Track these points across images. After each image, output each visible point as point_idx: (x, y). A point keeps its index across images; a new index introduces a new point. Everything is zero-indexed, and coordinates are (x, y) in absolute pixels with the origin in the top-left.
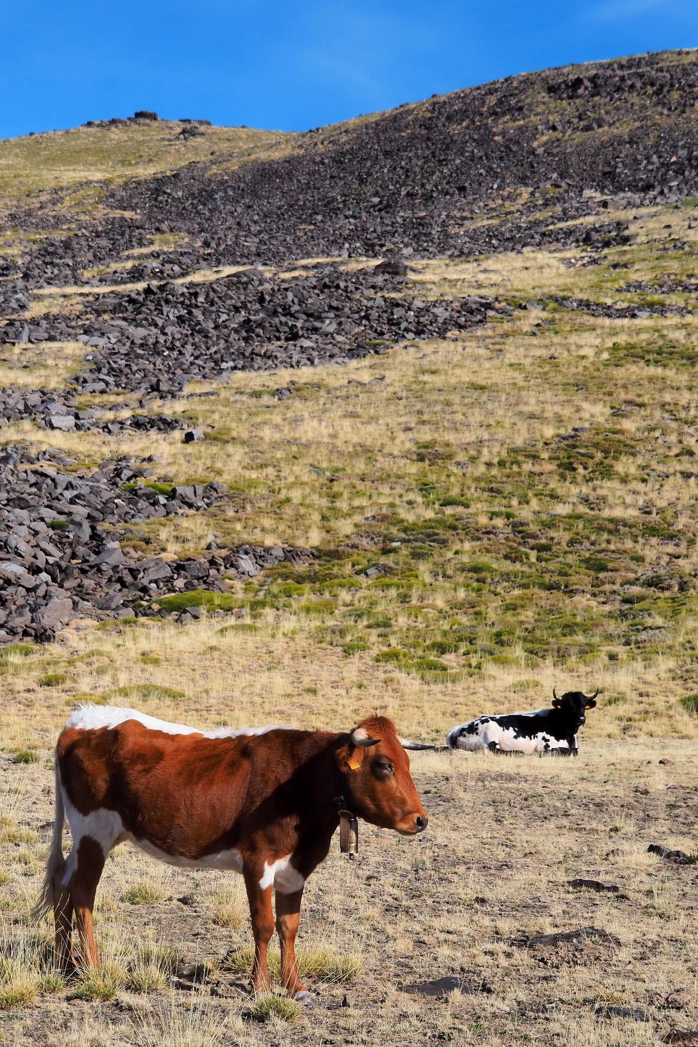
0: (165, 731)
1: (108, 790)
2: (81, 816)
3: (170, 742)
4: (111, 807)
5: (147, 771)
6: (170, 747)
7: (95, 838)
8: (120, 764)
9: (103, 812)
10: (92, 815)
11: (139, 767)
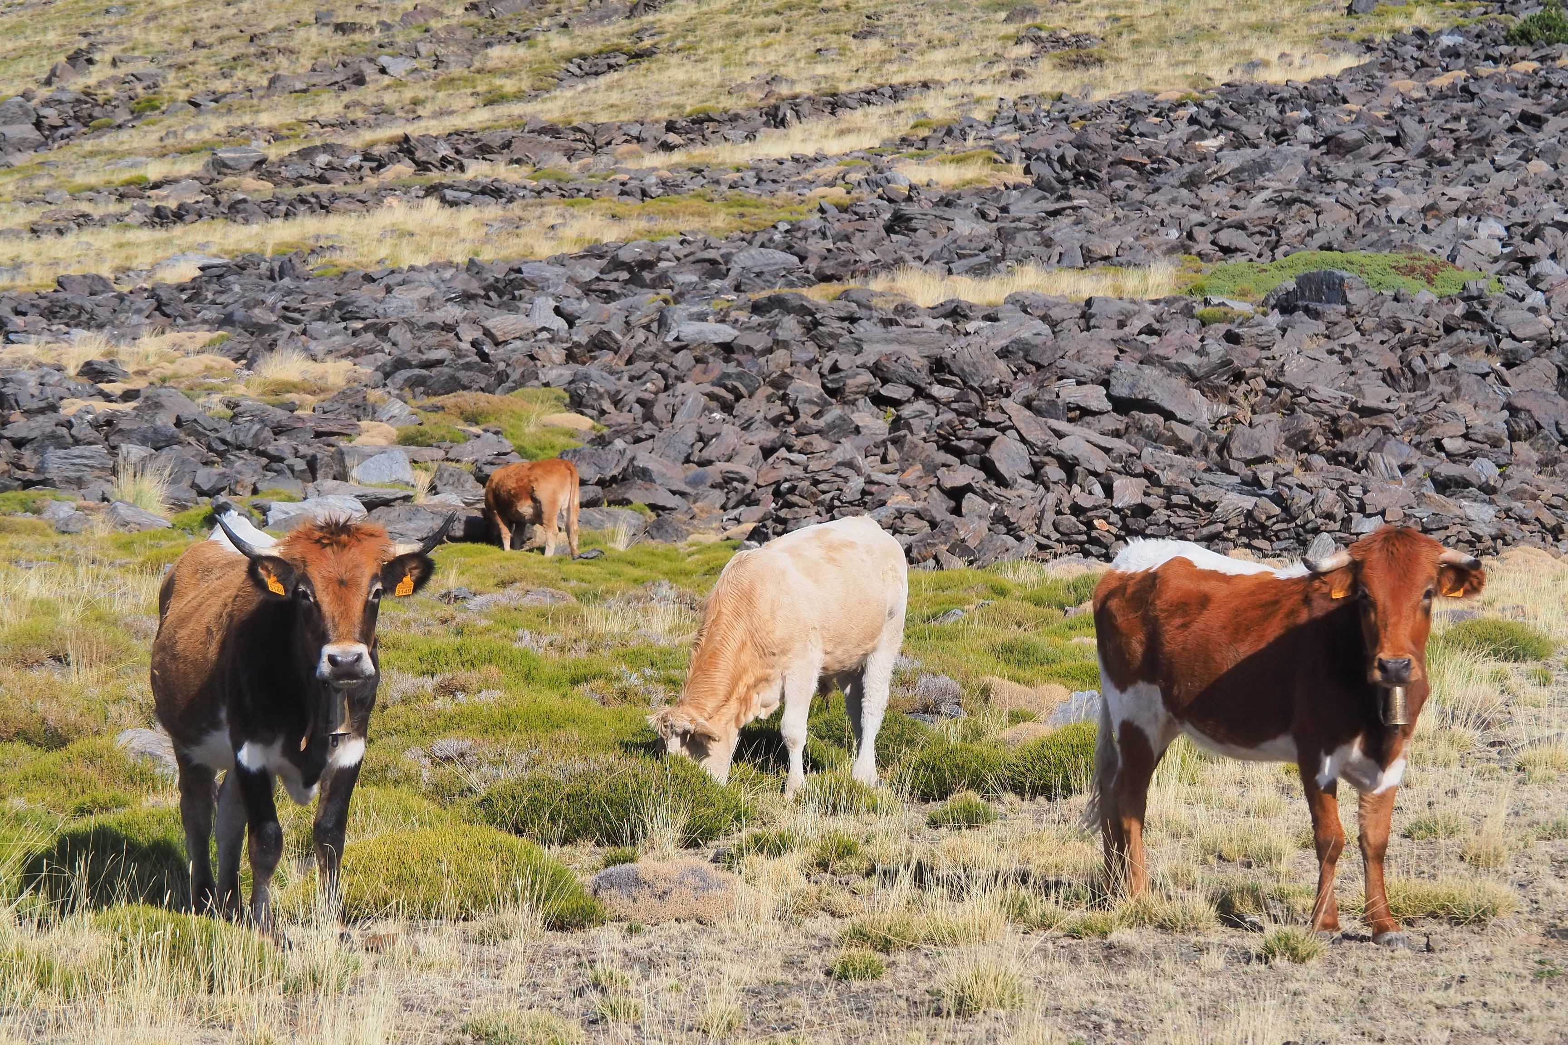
0: (1222, 570)
1: (1145, 655)
2: (1118, 692)
3: (1225, 585)
4: (1151, 680)
5: (1185, 626)
6: (1219, 591)
7: (1136, 723)
8: (1156, 618)
9: (1142, 686)
10: (1131, 690)
11: (1178, 621)
